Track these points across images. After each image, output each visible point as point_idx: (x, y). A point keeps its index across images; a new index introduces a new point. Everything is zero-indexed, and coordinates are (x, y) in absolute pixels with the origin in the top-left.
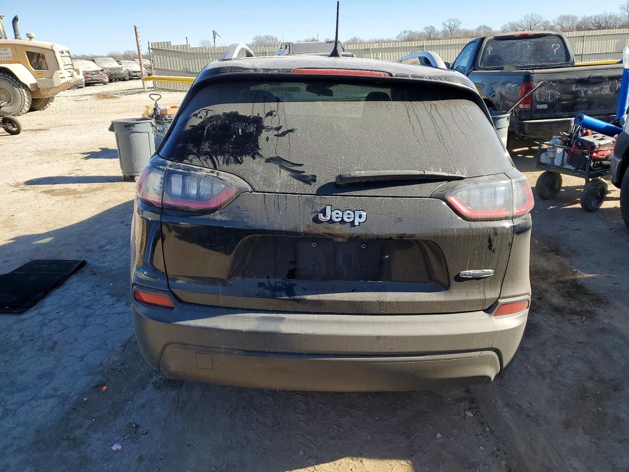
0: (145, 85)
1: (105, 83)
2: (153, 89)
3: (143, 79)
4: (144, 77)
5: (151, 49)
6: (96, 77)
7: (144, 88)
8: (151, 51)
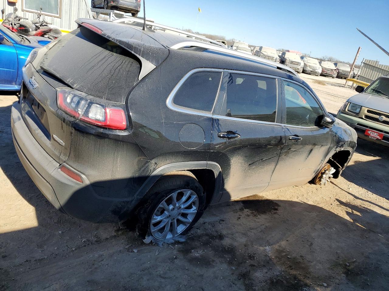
0: (347, 83)
1: (333, 78)
2: (350, 87)
3: (348, 79)
4: (349, 78)
5: (363, 63)
6: (329, 72)
7: (345, 85)
8: (363, 64)
